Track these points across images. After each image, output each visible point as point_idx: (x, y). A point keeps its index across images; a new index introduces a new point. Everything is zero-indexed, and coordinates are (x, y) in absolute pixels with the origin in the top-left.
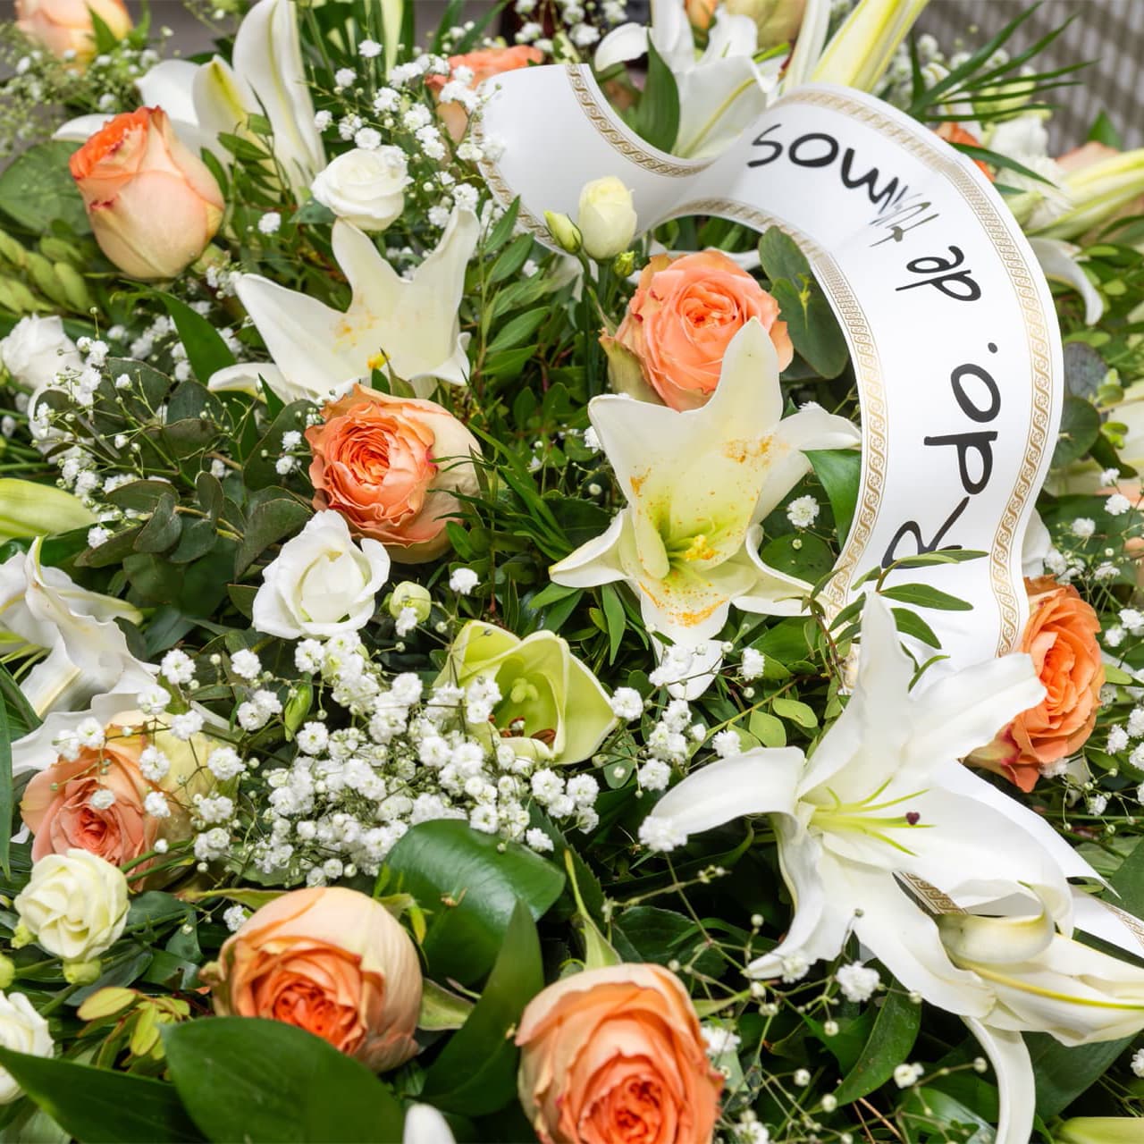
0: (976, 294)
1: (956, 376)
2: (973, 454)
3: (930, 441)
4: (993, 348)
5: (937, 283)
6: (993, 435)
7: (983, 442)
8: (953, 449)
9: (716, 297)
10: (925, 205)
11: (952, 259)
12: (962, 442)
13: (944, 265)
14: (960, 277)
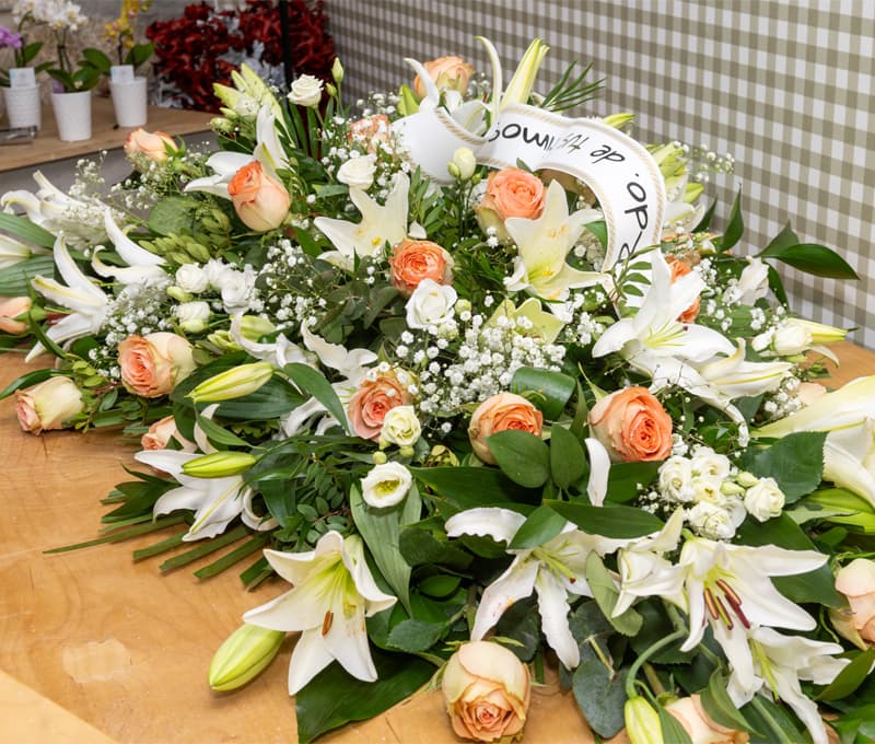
0: (623, 159)
1: (628, 187)
2: (641, 214)
3: (627, 212)
4: (637, 175)
5: (606, 157)
6: (646, 206)
7: (643, 209)
8: (634, 213)
9: (519, 183)
10: (580, 136)
11: (607, 149)
12: (637, 210)
13: (605, 152)
14: (614, 154)
